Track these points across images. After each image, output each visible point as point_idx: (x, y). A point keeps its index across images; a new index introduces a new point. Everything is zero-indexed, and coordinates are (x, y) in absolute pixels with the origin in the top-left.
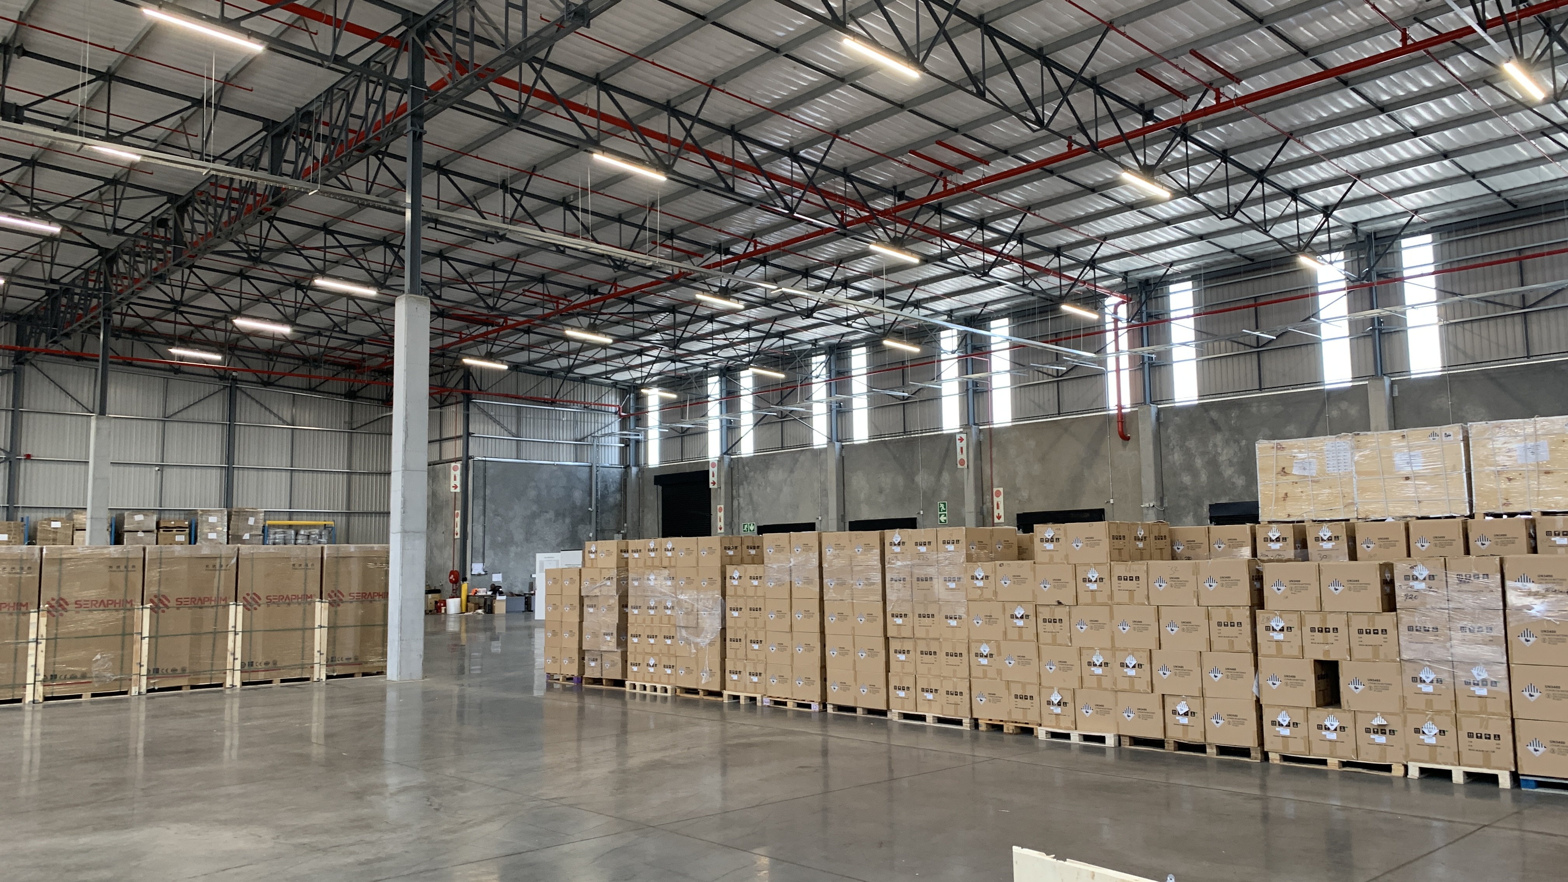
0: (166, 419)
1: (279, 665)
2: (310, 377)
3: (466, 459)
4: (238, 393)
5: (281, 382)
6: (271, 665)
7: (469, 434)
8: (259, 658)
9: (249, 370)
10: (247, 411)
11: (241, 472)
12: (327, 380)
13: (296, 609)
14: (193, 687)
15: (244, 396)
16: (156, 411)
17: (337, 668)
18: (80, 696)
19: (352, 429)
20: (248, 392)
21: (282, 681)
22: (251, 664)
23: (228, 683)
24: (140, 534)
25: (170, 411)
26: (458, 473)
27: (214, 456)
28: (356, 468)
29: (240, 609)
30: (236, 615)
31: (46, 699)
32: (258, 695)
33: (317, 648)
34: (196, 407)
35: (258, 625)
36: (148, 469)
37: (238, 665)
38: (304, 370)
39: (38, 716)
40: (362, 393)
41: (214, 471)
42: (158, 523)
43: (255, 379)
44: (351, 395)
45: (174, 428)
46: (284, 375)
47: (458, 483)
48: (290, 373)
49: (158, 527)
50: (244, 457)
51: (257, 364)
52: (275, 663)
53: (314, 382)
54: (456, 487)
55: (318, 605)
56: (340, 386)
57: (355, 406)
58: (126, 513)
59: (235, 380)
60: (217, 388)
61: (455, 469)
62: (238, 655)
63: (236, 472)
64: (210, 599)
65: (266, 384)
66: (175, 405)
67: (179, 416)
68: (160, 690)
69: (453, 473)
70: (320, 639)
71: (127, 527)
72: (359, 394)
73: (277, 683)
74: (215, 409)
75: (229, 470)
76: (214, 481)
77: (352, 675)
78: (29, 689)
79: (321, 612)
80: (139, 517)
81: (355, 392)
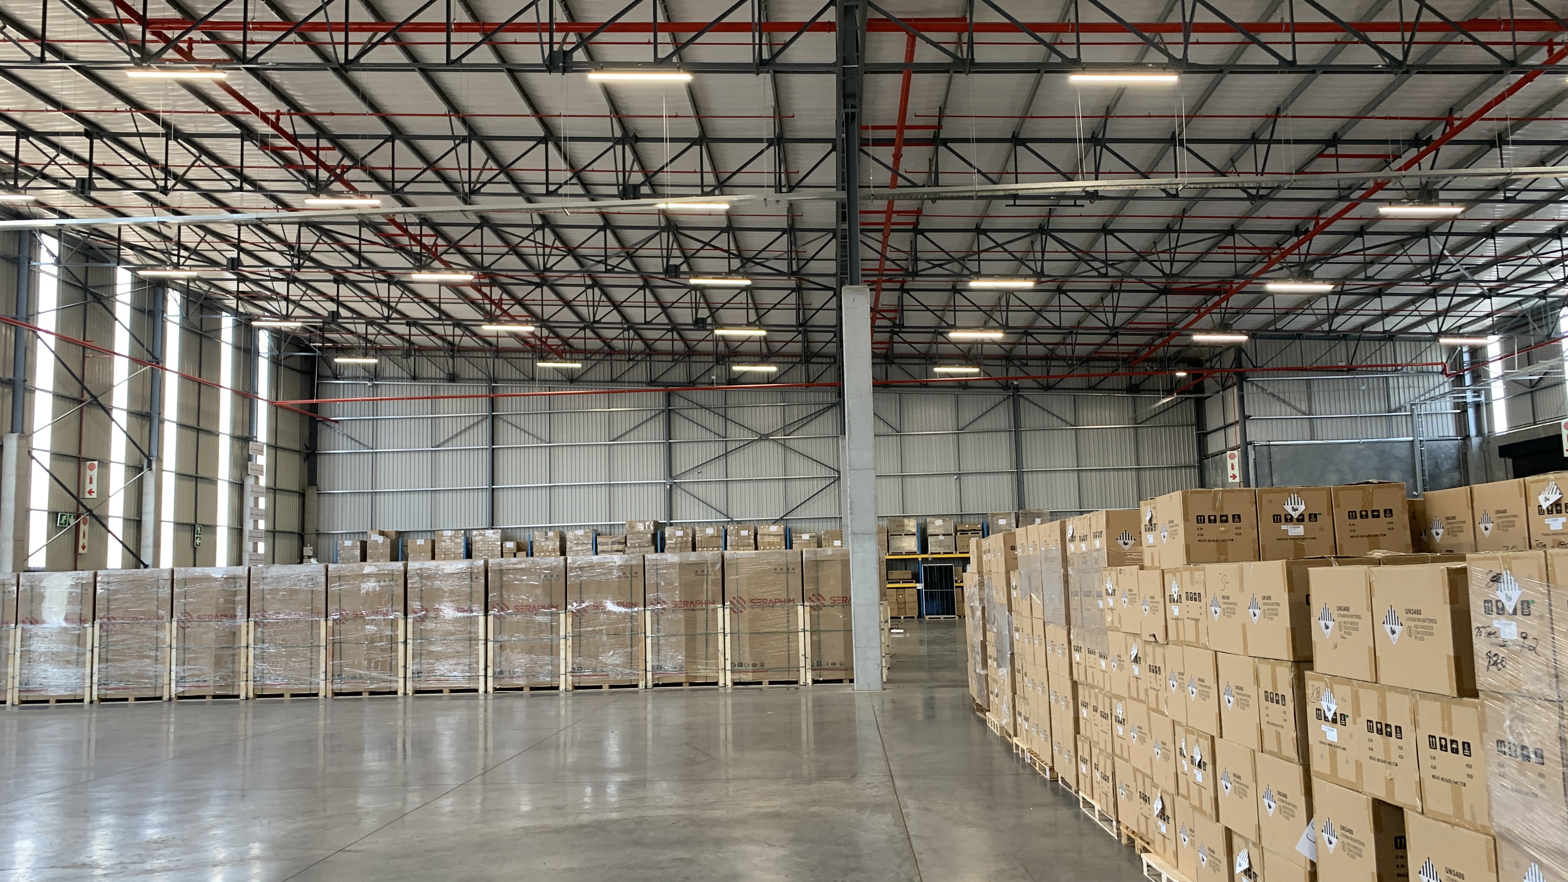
0: (960, 431)
1: (766, 666)
2: (1088, 376)
3: (1246, 444)
4: (1021, 400)
5: (1061, 385)
6: (758, 667)
7: (1245, 418)
8: (747, 659)
9: (1029, 377)
10: (1031, 416)
11: (1030, 475)
12: (1106, 376)
13: (780, 612)
14: (691, 684)
15: (1027, 402)
16: (951, 427)
17: (825, 672)
18: (601, 687)
19: (1137, 424)
20: (1031, 398)
21: (771, 683)
22: (741, 665)
23: (721, 683)
24: (941, 538)
25: (962, 424)
26: (1236, 461)
27: (1005, 462)
28: (1146, 463)
29: (727, 611)
30: (723, 617)
31: (576, 688)
32: (749, 696)
33: (802, 652)
34: (984, 418)
35: (745, 627)
36: (948, 478)
37: (728, 667)
38: (1082, 371)
39: (570, 702)
40: (1146, 385)
41: (1005, 476)
42: (956, 527)
43: (1035, 385)
44: (1133, 389)
45: (968, 440)
46: (1063, 378)
47: (1236, 472)
48: (1069, 375)
49: (956, 531)
50: (1033, 460)
51: (1036, 370)
52: (762, 665)
53: (1094, 380)
54: (1234, 477)
55: (800, 609)
56: (1121, 381)
57: (1138, 401)
58: (928, 519)
59: (1017, 388)
60: (1001, 399)
61: (1232, 457)
62: (728, 656)
63: (1025, 476)
64: (701, 603)
65: (1047, 388)
66: (966, 418)
67: (970, 428)
68: (664, 685)
69: (1229, 462)
70: (803, 643)
71: (930, 531)
72: (1141, 387)
73: (765, 685)
74: (1001, 418)
75: (1019, 474)
76: (1006, 483)
77: (840, 681)
78: (562, 678)
79: (802, 615)
80: (939, 522)
81: (1137, 386)
